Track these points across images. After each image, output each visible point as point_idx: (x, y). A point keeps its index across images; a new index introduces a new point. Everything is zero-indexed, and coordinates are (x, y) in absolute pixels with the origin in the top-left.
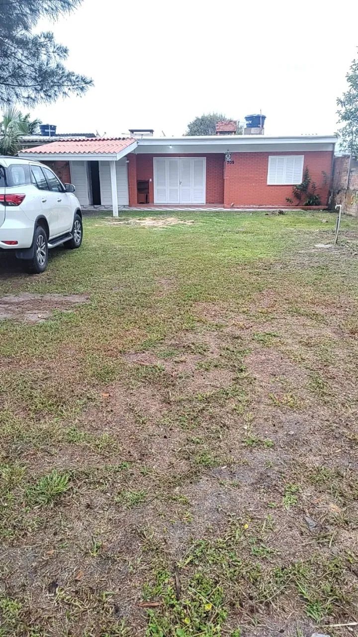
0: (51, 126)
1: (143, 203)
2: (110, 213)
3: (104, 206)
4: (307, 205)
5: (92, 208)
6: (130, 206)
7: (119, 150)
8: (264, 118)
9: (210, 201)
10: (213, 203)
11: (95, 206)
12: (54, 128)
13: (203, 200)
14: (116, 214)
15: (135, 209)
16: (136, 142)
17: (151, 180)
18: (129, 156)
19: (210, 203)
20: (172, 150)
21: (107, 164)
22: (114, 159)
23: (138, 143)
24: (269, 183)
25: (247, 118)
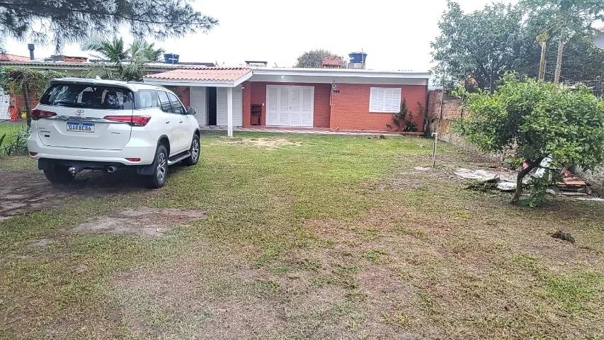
0: (174, 55)
1: (256, 125)
2: (225, 133)
3: (219, 126)
4: (405, 131)
5: (208, 128)
6: (243, 127)
7: (236, 78)
8: (365, 55)
9: (317, 125)
10: (319, 127)
11: (211, 126)
12: (177, 57)
13: (311, 124)
14: (230, 134)
15: (248, 130)
17: (263, 105)
18: (244, 84)
19: (317, 127)
20: (283, 80)
21: (225, 90)
22: (232, 86)
23: (253, 72)
24: (371, 110)
25: (350, 55)
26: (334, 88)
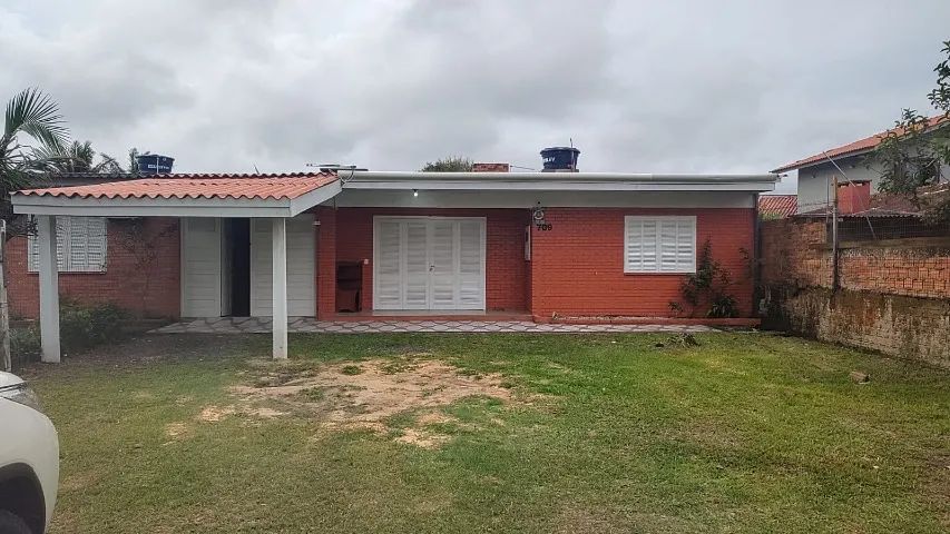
0: (162, 158)
1: (348, 311)
2: (263, 342)
3: (256, 319)
4: (712, 316)
5: (224, 327)
6: (317, 318)
7: (298, 192)
8: (577, 152)
9: (496, 305)
10: (503, 310)
11: (236, 319)
12: (169, 162)
13: (479, 303)
15: (331, 328)
16: (339, 181)
17: (366, 262)
18: (316, 211)
19: (495, 309)
20: (416, 201)
21: (268, 224)
22: (284, 214)
23: (342, 183)
24: (629, 268)
25: (545, 153)
26: (538, 219)
